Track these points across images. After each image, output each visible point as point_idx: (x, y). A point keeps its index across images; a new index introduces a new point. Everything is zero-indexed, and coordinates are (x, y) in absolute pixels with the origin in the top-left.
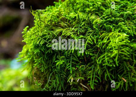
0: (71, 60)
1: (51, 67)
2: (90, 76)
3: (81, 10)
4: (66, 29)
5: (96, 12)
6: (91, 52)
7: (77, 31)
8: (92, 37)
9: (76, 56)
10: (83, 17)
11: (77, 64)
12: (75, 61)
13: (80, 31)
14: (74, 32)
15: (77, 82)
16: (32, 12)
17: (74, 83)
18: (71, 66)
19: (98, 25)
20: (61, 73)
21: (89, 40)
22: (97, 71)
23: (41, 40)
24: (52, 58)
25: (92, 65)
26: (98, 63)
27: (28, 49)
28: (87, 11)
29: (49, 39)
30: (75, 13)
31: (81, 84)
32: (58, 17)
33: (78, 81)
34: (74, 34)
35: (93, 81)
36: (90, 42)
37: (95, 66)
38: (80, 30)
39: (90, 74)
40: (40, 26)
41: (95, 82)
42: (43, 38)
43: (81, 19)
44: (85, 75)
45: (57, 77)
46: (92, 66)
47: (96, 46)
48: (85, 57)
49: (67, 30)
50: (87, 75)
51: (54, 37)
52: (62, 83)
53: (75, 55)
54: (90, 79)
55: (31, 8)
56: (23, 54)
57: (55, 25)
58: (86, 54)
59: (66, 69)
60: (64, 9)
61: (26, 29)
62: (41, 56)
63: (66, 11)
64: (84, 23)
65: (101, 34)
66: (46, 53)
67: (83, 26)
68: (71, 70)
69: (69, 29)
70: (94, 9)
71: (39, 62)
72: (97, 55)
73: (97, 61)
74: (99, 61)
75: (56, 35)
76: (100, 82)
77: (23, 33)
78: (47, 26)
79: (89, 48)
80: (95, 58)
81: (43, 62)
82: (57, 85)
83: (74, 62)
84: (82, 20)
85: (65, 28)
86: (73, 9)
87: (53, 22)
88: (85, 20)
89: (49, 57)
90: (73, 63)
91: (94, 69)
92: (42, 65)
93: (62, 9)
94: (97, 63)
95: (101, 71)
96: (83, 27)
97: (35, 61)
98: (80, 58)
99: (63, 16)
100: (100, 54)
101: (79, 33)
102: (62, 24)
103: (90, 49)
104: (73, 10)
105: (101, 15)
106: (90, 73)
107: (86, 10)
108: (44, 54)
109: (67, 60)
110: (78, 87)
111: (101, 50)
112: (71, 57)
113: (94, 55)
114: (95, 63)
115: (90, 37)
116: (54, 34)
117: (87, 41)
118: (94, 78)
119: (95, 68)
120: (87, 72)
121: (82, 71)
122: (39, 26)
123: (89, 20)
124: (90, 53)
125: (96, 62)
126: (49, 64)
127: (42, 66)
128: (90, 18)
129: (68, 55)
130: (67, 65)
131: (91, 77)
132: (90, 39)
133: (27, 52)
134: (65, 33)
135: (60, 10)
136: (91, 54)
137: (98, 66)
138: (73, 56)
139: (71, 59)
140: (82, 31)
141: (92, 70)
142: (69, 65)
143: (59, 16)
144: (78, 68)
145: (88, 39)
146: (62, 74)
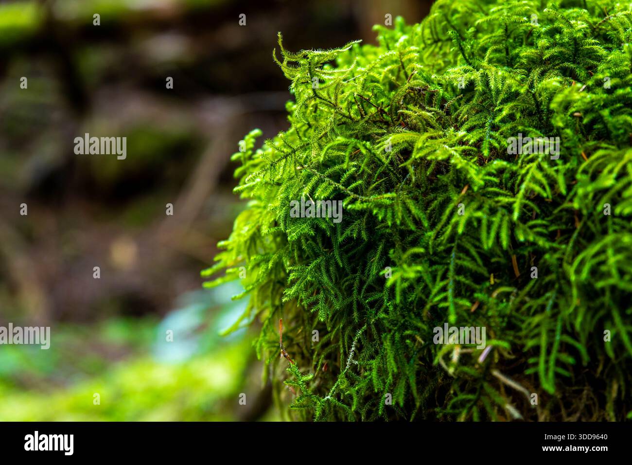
0: (451, 267)
1: (358, 303)
2: (538, 335)
3: (498, 55)
4: (431, 132)
5: (566, 64)
6: (540, 234)
7: (478, 144)
8: (545, 165)
9: (473, 251)
10: (508, 81)
11: (478, 287)
12: (469, 270)
13: (491, 144)
14: (467, 147)
15: (476, 362)
16: (282, 61)
17: (466, 369)
18: (450, 293)
19: (572, 115)
20: (404, 327)
21: (534, 180)
22: (570, 315)
23: (320, 181)
24: (365, 265)
25: (546, 291)
26: (573, 278)
27: (259, 229)
28: (524, 61)
29: (353, 178)
30: (470, 68)
31: (496, 373)
32: (393, 87)
33: (481, 359)
34: (465, 154)
35: (553, 357)
36: (537, 188)
37: (561, 292)
38: (491, 136)
39: (536, 331)
40: (312, 122)
41: (558, 363)
42: (327, 173)
43: (498, 92)
44: (512, 333)
45: (387, 344)
46: (548, 294)
47: (566, 205)
48: (514, 258)
49: (432, 138)
50: (523, 333)
51: (374, 170)
52: (410, 372)
53: (468, 246)
54: (536, 350)
55: (280, 43)
56: (234, 253)
57: (381, 122)
58: (521, 238)
59: (428, 306)
60: (419, 52)
61: (253, 140)
62: (317, 255)
63: (426, 62)
64: (512, 109)
65: (589, 155)
66: (340, 239)
67: (503, 121)
68: (452, 309)
69: (441, 133)
70: (555, 51)
71: (309, 278)
72: (568, 248)
73: (571, 271)
74: (578, 272)
75: (386, 162)
76: (585, 364)
77: (234, 157)
78: (344, 123)
79: (531, 218)
80: (560, 260)
81: (325, 279)
82: (385, 383)
83: (466, 277)
84: (502, 96)
85: (426, 131)
86: (462, 50)
87: (370, 105)
88: (517, 94)
89: (350, 260)
90: (462, 279)
91: (555, 306)
92: (318, 293)
93: (410, 52)
94: (569, 282)
95: (589, 318)
96: (505, 128)
97: (292, 277)
98: (494, 260)
99: (415, 78)
100: (583, 241)
101: (486, 153)
102: (413, 112)
103: (539, 222)
104: (460, 57)
105: (590, 76)
106: (538, 325)
107: (517, 55)
108: (328, 243)
109: (434, 268)
110: (482, 387)
111: (590, 224)
112: (453, 254)
113: (555, 245)
114: (558, 279)
115: (540, 168)
116: (378, 152)
117: (523, 186)
118: (556, 346)
119: (562, 302)
120: (523, 321)
121: (502, 316)
122: (310, 126)
123: (534, 95)
124: (537, 238)
125: (565, 277)
126: (350, 290)
127: (321, 296)
128: (539, 86)
129: (440, 245)
130: (435, 291)
131: (543, 341)
132: (539, 176)
133: (255, 238)
134: (426, 151)
135: (402, 54)
136: (542, 242)
137: (575, 292)
138: (461, 249)
139: (453, 261)
140: (499, 143)
141: (548, 311)
142: (444, 289)
143: (399, 83)
144: (481, 305)
145: (528, 177)
146: (408, 332)
